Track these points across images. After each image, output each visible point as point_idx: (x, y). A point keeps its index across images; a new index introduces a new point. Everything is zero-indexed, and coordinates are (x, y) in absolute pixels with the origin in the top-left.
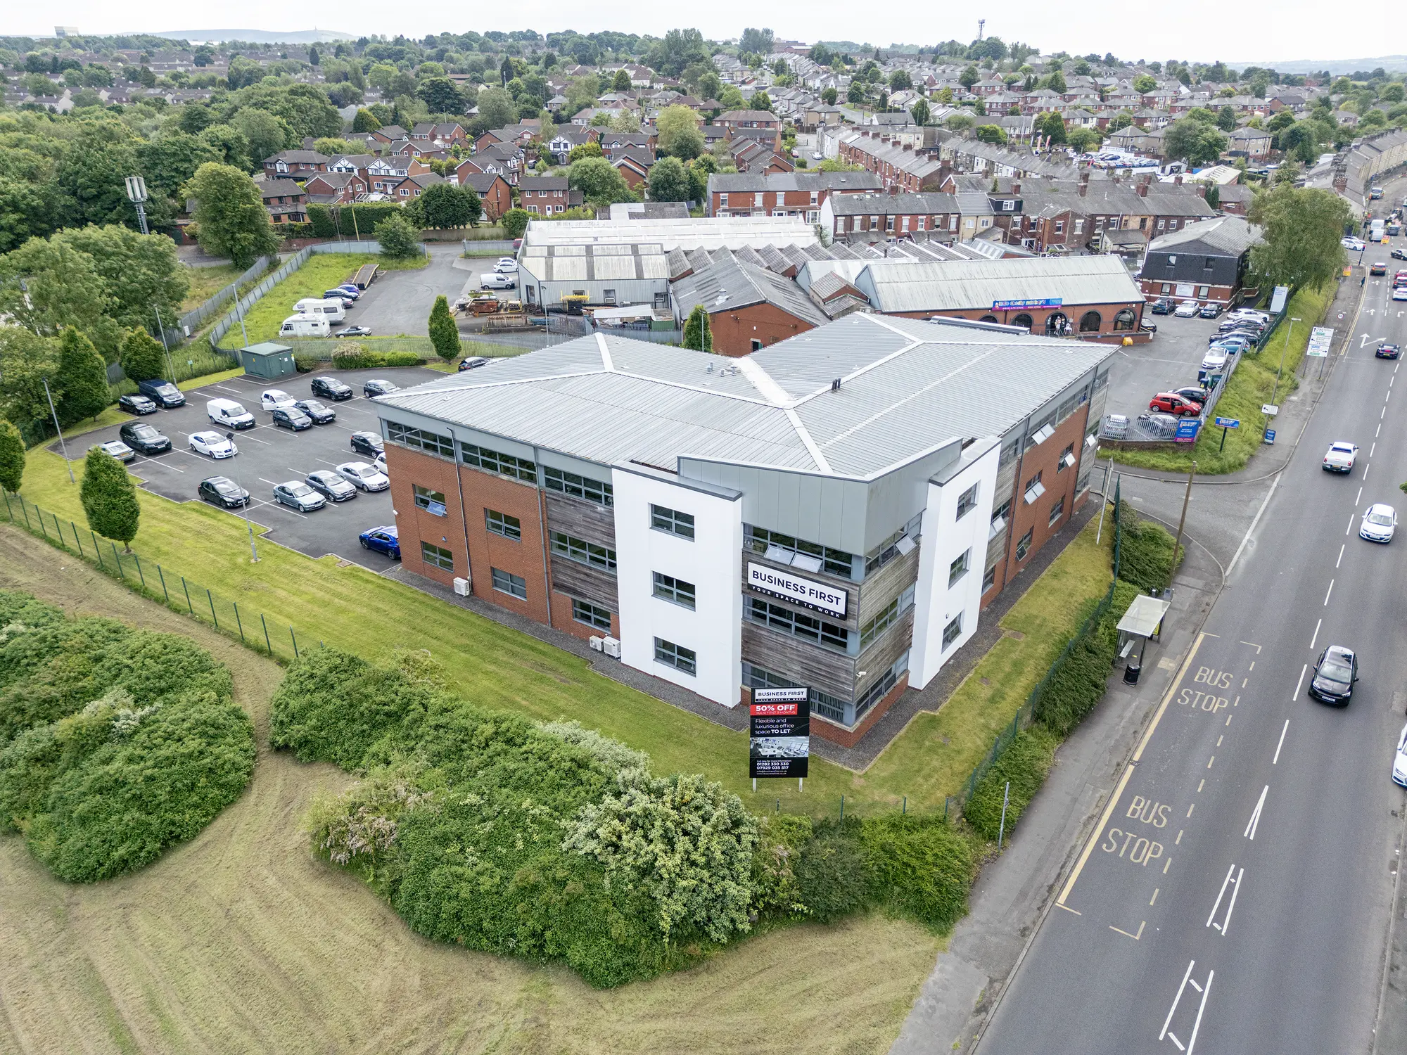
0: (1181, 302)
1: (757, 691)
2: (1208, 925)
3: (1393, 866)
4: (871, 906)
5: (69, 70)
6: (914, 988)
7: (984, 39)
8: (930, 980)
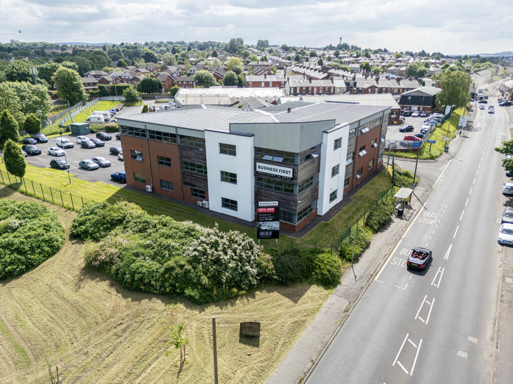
0: (413, 112)
1: (259, 203)
2: (432, 284)
3: (500, 267)
4: (303, 279)
5: (14, 51)
6: (321, 305)
7: (342, 44)
8: (326, 303)
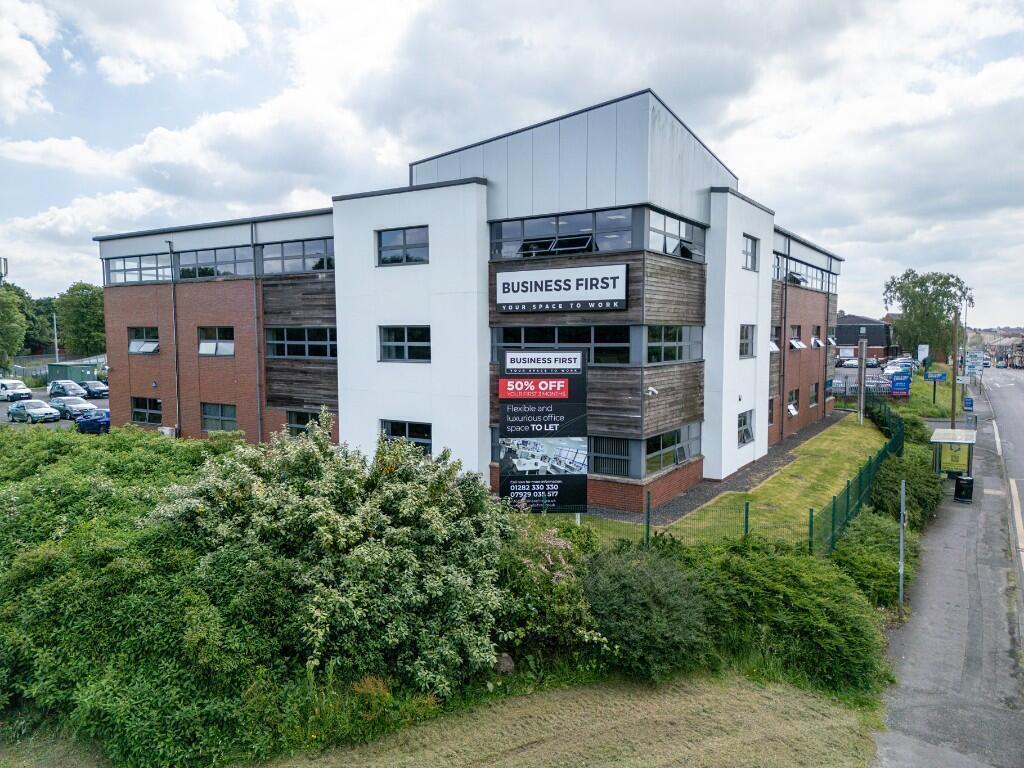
1: (509, 355)
4: (723, 659)
